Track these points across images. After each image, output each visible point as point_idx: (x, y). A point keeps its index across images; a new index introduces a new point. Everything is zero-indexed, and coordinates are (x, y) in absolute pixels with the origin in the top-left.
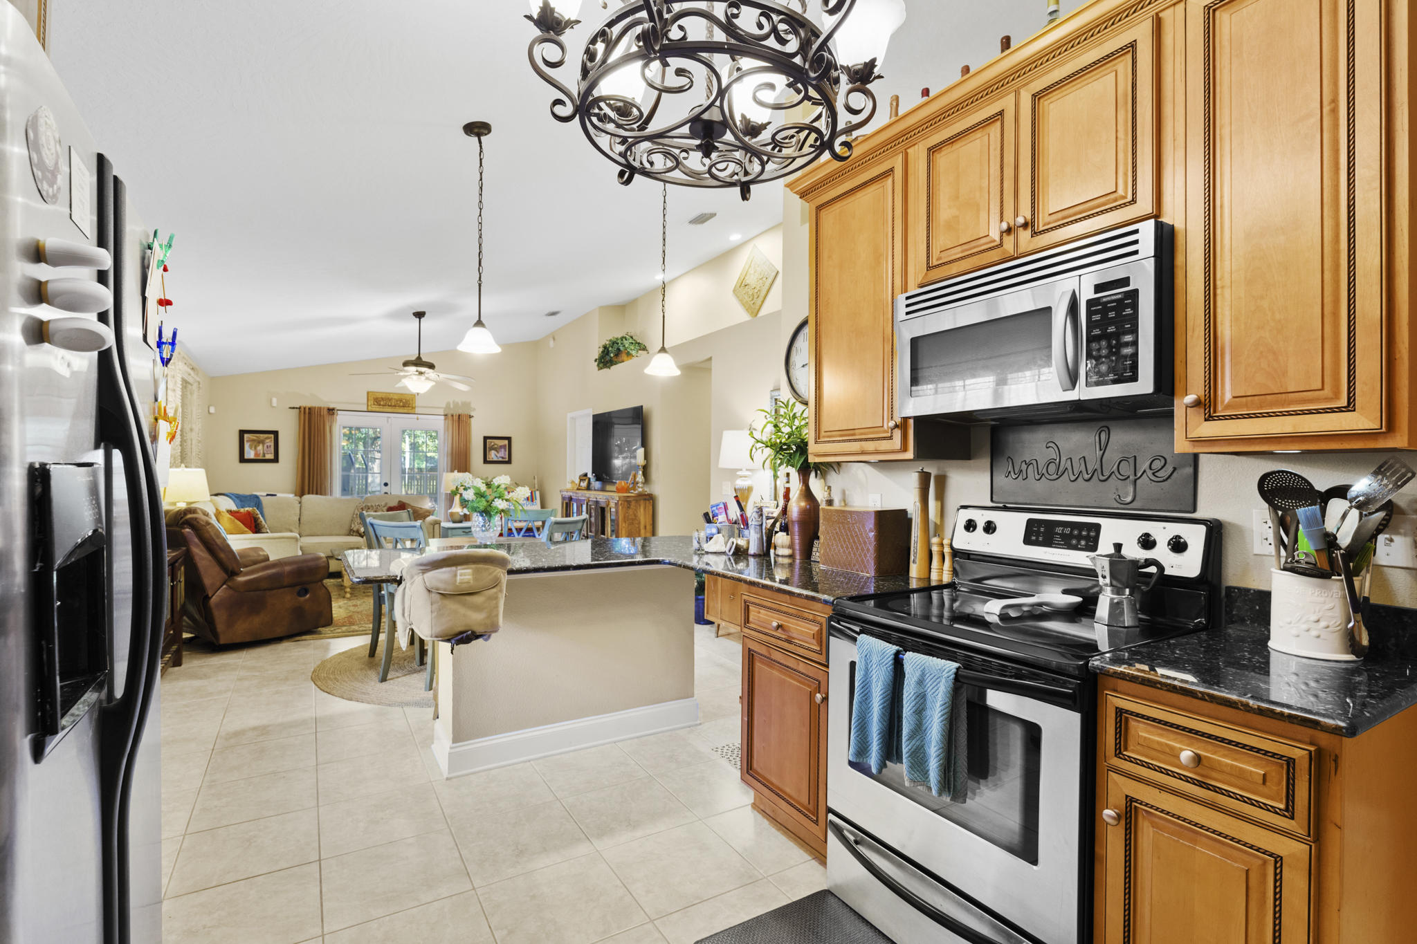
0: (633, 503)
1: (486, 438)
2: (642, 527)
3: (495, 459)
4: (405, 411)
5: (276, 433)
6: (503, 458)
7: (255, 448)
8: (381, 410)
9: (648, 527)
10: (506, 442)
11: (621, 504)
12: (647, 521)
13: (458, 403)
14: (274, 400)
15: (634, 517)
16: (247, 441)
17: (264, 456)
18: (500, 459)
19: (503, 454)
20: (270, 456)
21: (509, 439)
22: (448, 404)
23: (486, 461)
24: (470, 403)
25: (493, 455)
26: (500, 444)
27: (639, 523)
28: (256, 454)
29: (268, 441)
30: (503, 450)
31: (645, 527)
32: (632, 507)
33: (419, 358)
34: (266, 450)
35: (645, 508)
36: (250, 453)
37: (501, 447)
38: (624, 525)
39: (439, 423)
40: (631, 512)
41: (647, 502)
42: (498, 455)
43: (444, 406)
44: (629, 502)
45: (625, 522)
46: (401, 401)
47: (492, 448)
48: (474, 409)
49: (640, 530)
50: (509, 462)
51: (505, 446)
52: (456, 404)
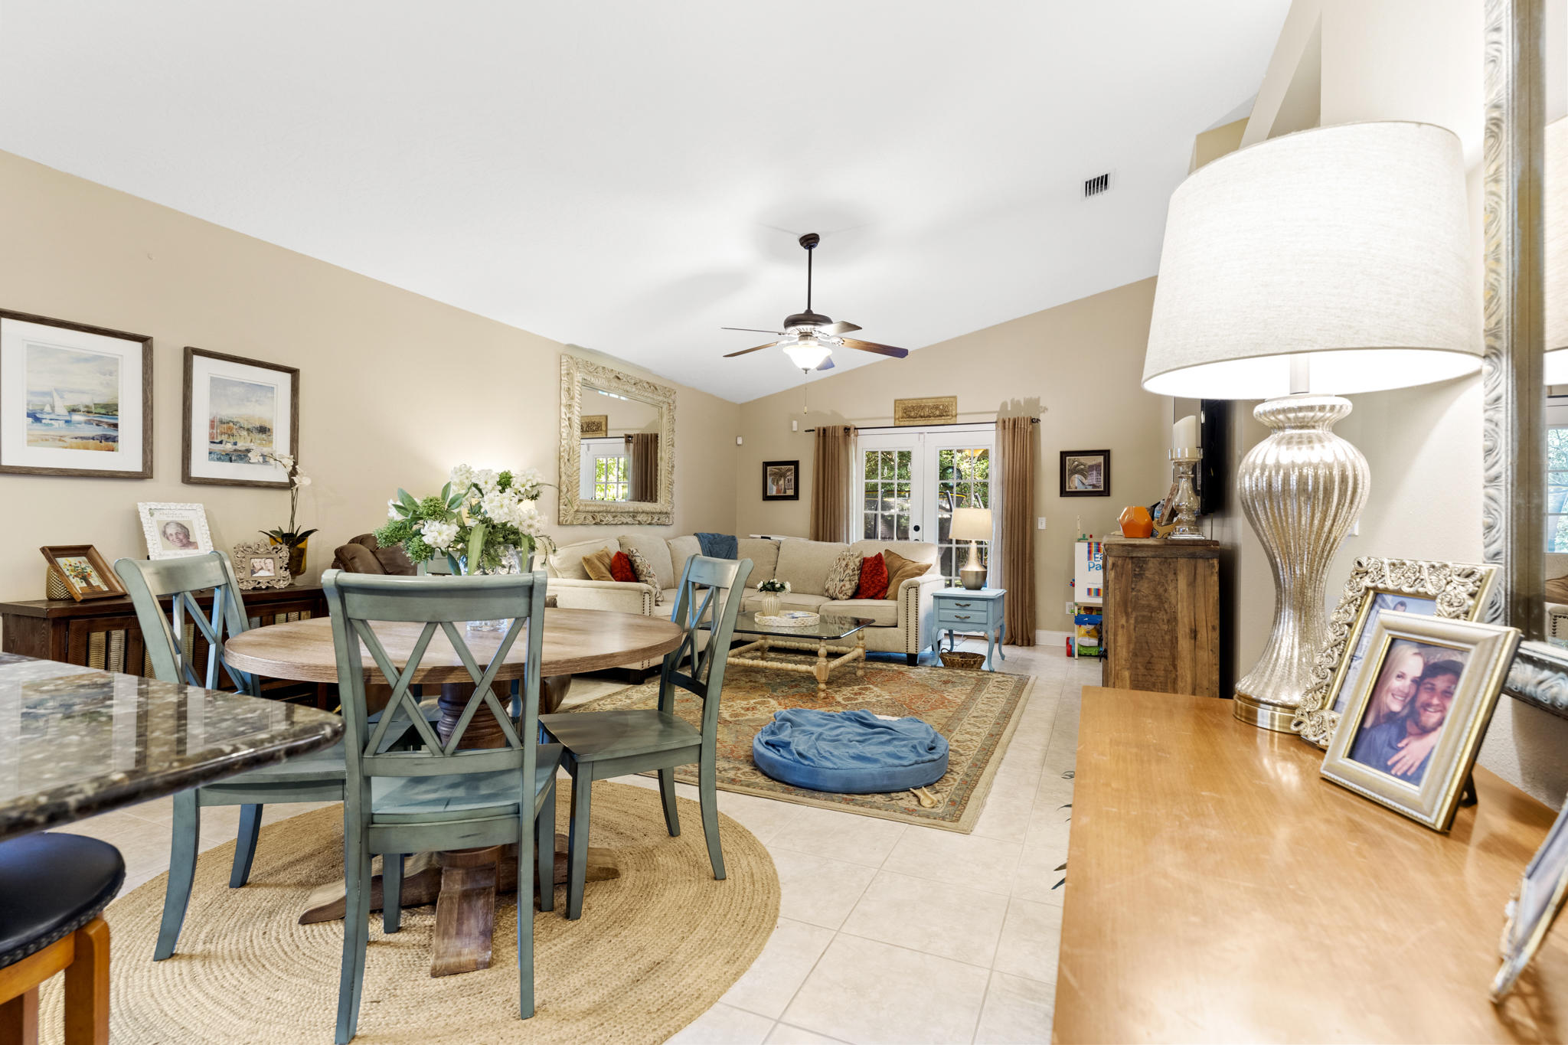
0: (1152, 565)
1: (1064, 455)
2: (1183, 630)
3: (1081, 488)
4: (942, 422)
5: (796, 464)
6: (1094, 486)
7: (777, 483)
8: (911, 423)
9: (1203, 634)
10: (1100, 459)
11: (1114, 565)
12: (1201, 616)
13: (1019, 402)
14: (795, 423)
15: (1155, 604)
16: (770, 475)
17: (785, 492)
18: (1090, 489)
19: (1095, 480)
20: (790, 492)
21: (1106, 454)
22: (1004, 405)
23: (1064, 493)
24: (1038, 400)
25: (1076, 482)
26: (1090, 464)
27: (1173, 620)
28: (778, 491)
29: (789, 473)
30: (1094, 472)
31: (1194, 634)
32: (1148, 574)
33: (809, 311)
34: (785, 485)
35: (1192, 583)
36: (772, 489)
37: (1091, 468)
38: (1123, 621)
39: (988, 437)
40: (1144, 587)
41: (1201, 563)
42: (1086, 482)
43: (998, 409)
44: (1139, 563)
45: (1127, 615)
46: (937, 408)
47: (1075, 471)
48: (1046, 409)
49: (1174, 641)
50: (1106, 492)
51: (1099, 465)
52: (1016, 404)
